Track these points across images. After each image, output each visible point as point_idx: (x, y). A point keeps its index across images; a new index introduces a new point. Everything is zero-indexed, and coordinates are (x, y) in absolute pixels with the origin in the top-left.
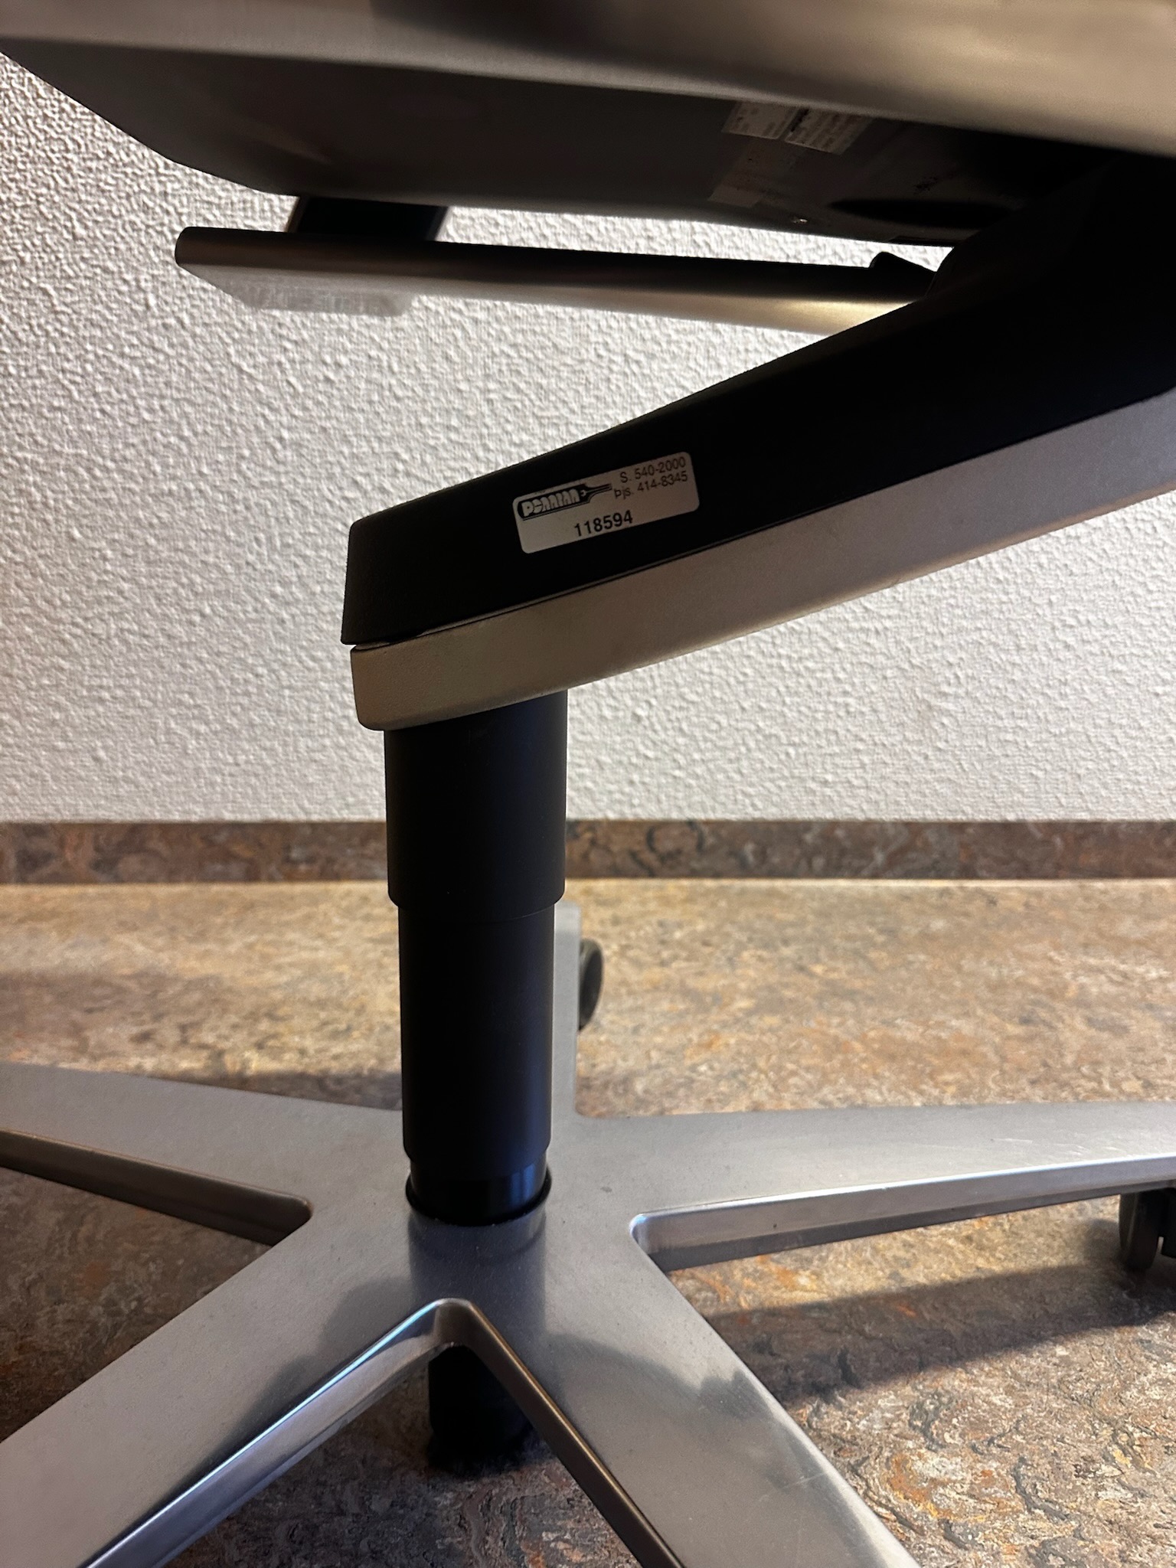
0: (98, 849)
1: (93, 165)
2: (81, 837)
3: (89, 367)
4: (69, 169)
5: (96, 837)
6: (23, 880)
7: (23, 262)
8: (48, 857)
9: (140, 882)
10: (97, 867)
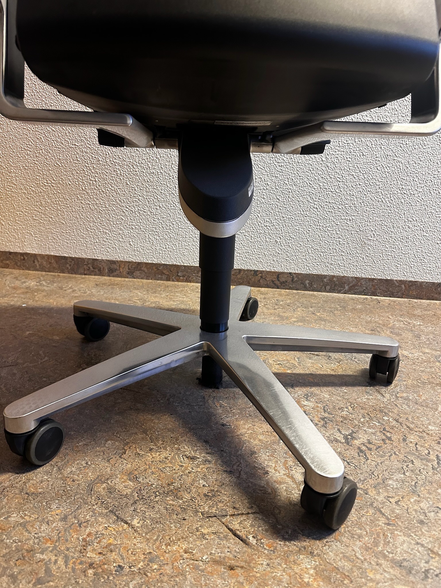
0: (129, 269)
2: (124, 265)
5: (128, 265)
6: (109, 276)
8: (116, 269)
9: (139, 279)
10: (128, 274)
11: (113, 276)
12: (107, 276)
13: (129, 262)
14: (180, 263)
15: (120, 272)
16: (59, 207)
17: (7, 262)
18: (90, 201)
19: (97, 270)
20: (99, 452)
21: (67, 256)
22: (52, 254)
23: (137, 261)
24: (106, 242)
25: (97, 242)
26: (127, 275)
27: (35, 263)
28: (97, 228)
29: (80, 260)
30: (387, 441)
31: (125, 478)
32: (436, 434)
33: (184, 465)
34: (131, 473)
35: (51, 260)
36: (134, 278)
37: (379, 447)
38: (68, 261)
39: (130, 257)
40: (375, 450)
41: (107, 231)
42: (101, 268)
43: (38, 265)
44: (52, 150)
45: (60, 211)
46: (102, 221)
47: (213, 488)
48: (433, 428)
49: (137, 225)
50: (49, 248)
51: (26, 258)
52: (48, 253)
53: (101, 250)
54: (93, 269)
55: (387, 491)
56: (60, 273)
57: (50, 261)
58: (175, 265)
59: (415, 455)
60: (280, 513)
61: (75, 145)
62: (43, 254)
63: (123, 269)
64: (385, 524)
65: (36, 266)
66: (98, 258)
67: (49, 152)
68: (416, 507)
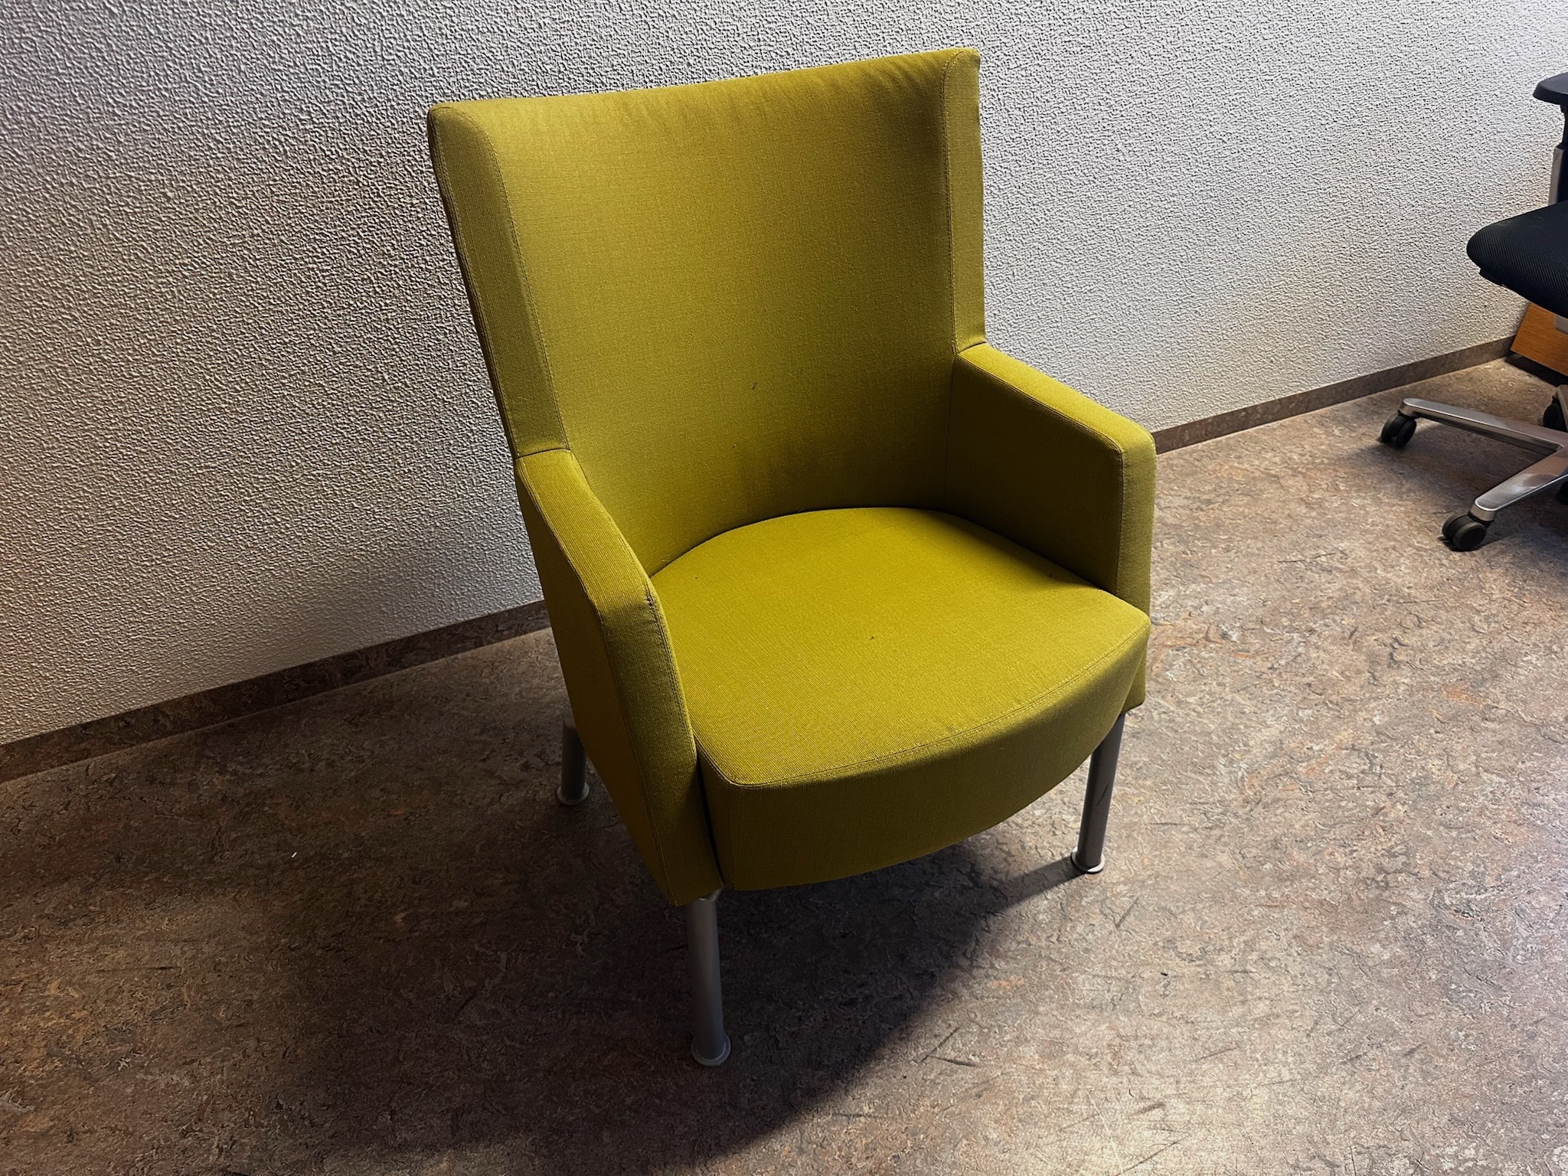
11: (356, 681)
12: (342, 686)
13: (387, 644)
14: (496, 608)
17: (83, 745)
18: (269, 564)
19: (316, 683)
21: (235, 681)
22: (198, 689)
23: (403, 636)
25: (303, 633)
26: (387, 668)
27: (161, 723)
33: (850, 1016)
36: (405, 668)
42: (324, 677)
43: (168, 725)
49: (391, 574)
50: (187, 683)
51: (133, 721)
54: (306, 685)
55: (1043, 930)
56: (229, 718)
58: (489, 616)
60: (976, 1015)
61: (207, 467)
63: (375, 660)
64: (1061, 971)
65: (165, 728)
67: (141, 499)
68: (1075, 936)
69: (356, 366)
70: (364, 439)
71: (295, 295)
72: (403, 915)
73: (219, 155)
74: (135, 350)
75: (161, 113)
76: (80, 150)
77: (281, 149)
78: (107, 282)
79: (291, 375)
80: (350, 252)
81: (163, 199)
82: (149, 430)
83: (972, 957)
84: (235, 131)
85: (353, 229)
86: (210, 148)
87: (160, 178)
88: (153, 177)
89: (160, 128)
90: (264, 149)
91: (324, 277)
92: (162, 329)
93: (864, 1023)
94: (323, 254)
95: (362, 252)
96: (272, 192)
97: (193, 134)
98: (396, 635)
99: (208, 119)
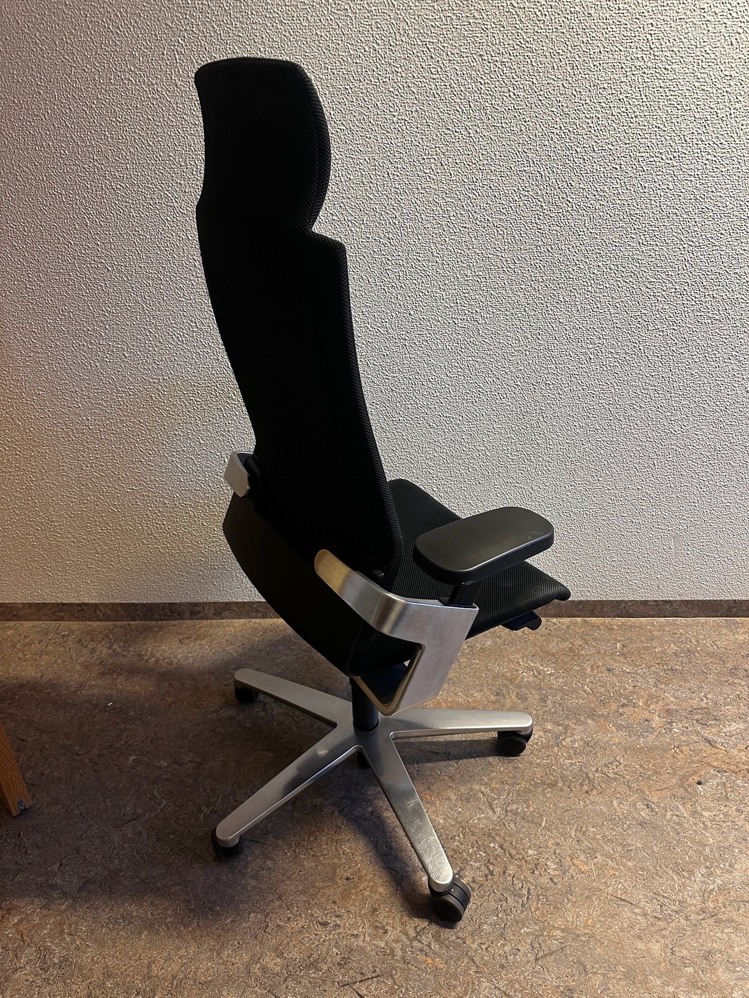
0: (215, 610)
1: (205, 424)
2: (209, 606)
3: (207, 479)
4: (197, 425)
5: (214, 606)
7: (184, 451)
8: (199, 612)
9: (229, 619)
10: (215, 614)
11: (197, 619)
12: (189, 619)
13: (215, 603)
15: (205, 614)
16: (120, 554)
17: (61, 614)
18: (159, 545)
19: (176, 614)
20: (246, 928)
21: (136, 602)
22: (117, 601)
23: (224, 601)
24: (184, 584)
25: (172, 585)
26: (214, 616)
27: (98, 613)
28: (171, 572)
29: (153, 605)
30: (489, 877)
31: (273, 955)
32: (533, 861)
33: (318, 933)
34: (277, 949)
35: (117, 608)
36: (223, 619)
37: (482, 885)
38: (139, 607)
39: (215, 597)
40: (478, 890)
41: (184, 574)
42: (180, 612)
43: (101, 615)
44: (103, 496)
45: (122, 557)
46: (177, 564)
47: (344, 956)
48: (532, 852)
49: (221, 565)
50: (113, 596)
51: (85, 608)
52: (111, 601)
53: (178, 593)
54: (171, 614)
55: (481, 937)
56: (130, 620)
57: (115, 609)
59: (510, 890)
60: (396, 973)
61: (132, 489)
62: (105, 603)
63: (208, 610)
64: (474, 972)
65: (99, 616)
66: (175, 602)
67: (100, 498)
68: (501, 952)
69: (211, 452)
70: (212, 490)
71: (183, 411)
72: (134, 757)
73: (151, 339)
74: (104, 426)
75: (126, 317)
76: (89, 330)
77: (181, 339)
78: (95, 392)
79: (177, 451)
80: (212, 394)
81: (123, 357)
82: (107, 465)
83: (419, 932)
84: (159, 328)
85: (214, 382)
86: (147, 335)
87: (123, 346)
88: (120, 346)
89: (125, 323)
90: (173, 338)
91: (198, 404)
92: (118, 418)
93: (324, 941)
94: (198, 393)
95: (218, 395)
96: (175, 359)
97: (139, 327)
98: (220, 599)
99: (147, 321)
